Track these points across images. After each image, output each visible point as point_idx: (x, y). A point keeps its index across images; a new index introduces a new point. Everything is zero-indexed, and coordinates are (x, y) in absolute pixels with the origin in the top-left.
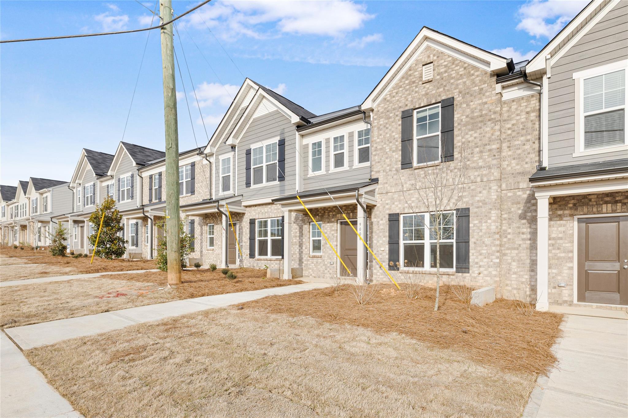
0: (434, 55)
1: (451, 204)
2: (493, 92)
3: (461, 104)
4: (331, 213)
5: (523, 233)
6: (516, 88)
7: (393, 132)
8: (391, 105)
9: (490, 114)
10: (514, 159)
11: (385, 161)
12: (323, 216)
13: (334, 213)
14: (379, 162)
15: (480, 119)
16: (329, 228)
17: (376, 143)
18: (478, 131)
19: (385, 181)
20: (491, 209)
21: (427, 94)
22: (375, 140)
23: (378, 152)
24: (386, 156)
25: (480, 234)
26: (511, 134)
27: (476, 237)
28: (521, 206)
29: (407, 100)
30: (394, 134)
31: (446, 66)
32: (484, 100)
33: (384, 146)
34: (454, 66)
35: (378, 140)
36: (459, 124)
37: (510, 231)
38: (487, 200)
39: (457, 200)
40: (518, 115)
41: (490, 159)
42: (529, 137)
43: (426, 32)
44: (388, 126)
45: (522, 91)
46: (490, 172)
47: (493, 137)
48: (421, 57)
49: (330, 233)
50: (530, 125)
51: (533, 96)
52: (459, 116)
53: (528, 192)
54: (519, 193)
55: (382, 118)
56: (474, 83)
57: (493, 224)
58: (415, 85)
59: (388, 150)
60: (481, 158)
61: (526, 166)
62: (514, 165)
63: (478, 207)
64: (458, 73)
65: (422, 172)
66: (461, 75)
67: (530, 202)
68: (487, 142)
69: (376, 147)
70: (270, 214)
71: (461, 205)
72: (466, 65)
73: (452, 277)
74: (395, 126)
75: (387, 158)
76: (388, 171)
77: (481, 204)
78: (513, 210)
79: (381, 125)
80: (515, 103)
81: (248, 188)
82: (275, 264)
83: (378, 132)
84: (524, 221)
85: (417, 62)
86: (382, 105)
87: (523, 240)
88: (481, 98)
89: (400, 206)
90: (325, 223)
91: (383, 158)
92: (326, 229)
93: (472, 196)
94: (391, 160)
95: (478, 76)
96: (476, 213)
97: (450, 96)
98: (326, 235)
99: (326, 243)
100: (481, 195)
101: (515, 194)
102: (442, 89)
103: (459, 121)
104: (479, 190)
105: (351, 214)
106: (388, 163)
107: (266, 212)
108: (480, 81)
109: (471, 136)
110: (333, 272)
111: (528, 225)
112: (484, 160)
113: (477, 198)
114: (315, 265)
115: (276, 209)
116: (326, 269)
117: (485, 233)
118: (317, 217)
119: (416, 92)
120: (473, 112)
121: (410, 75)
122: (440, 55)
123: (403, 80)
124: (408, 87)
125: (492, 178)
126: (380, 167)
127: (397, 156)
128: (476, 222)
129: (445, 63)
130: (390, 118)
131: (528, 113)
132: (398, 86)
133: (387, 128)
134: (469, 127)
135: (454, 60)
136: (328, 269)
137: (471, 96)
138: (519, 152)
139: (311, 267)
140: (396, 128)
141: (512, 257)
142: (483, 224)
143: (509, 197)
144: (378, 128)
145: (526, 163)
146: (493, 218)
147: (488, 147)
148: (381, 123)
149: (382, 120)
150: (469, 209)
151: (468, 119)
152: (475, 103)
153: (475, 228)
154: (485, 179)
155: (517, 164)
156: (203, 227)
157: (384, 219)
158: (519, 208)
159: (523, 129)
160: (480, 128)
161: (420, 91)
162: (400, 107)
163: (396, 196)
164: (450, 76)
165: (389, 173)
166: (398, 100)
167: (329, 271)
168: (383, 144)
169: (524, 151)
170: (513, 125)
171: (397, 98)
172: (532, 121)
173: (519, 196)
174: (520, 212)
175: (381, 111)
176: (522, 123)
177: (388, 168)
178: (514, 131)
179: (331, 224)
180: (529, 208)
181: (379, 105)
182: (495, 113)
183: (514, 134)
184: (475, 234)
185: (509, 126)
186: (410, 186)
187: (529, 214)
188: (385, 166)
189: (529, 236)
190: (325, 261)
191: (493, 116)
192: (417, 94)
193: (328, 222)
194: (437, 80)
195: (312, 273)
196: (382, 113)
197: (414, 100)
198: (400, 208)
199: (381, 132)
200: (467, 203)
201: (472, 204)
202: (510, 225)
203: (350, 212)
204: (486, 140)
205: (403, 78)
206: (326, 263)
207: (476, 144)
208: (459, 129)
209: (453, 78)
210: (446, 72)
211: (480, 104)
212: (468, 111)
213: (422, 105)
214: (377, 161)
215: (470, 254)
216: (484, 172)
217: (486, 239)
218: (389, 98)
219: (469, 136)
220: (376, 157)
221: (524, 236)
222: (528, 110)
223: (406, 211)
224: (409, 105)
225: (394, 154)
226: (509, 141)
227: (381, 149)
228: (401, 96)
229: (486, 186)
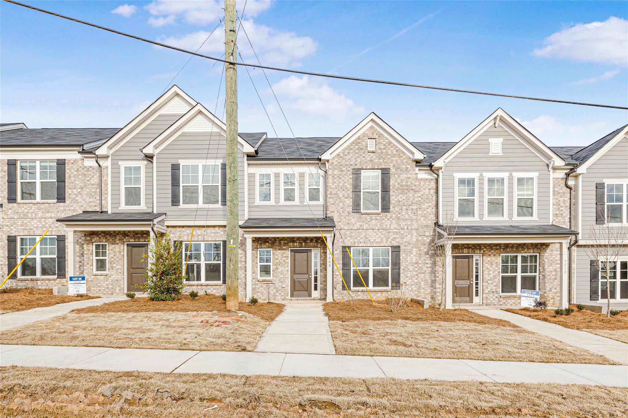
0: (376, 134)
1: (389, 243)
2: (414, 172)
3: (395, 174)
4: (282, 242)
5: (427, 264)
6: (424, 172)
7: (345, 182)
8: (344, 161)
9: (412, 185)
10: (422, 216)
11: (338, 204)
12: (273, 244)
13: (285, 242)
14: (333, 204)
15: (407, 187)
16: (280, 255)
17: (331, 189)
18: (405, 195)
19: (339, 220)
20: (413, 247)
21: (371, 161)
22: (330, 186)
23: (333, 196)
24: (340, 200)
25: (407, 263)
26: (421, 201)
27: (404, 266)
28: (426, 246)
29: (357, 161)
30: (346, 184)
31: (384, 145)
32: (409, 176)
33: (338, 192)
34: (390, 147)
35: (333, 186)
36: (393, 188)
37: (420, 262)
38: (411, 242)
39: (392, 240)
40: (424, 189)
41: (412, 215)
42: (430, 204)
43: (373, 116)
44: (341, 177)
45: (426, 175)
46: (412, 223)
47: (414, 201)
48: (367, 132)
49: (282, 259)
50: (430, 197)
51: (432, 179)
52: (393, 182)
53: (430, 238)
54: (425, 238)
55: (336, 169)
56: (402, 162)
57: (414, 257)
58: (362, 151)
59: (341, 196)
60: (407, 213)
61: (429, 222)
62: (422, 220)
63: (405, 246)
64: (392, 153)
65: (368, 217)
66: (395, 154)
67: (430, 244)
68: (410, 204)
69: (331, 192)
70: (206, 237)
71: (395, 244)
72: (397, 149)
73: (389, 293)
74: (347, 178)
75: (340, 202)
76: (341, 212)
77: (407, 244)
78: (422, 248)
79: (335, 175)
80: (422, 181)
81: (175, 208)
82: (212, 289)
83: (333, 181)
84: (428, 256)
85: (364, 135)
86: (336, 159)
87: (427, 267)
88: (406, 174)
89: (351, 240)
90: (275, 250)
91: (337, 202)
92: (277, 255)
93: (402, 238)
94: (343, 204)
95: (405, 158)
96: (404, 249)
97: (387, 167)
98: (277, 261)
99: (277, 269)
100: (407, 238)
101: (423, 239)
102: (382, 160)
103: (393, 186)
104: (406, 234)
105: (304, 244)
106: (341, 206)
107: (199, 235)
108: (407, 162)
109: (401, 197)
110: (285, 294)
111: (429, 259)
112: (409, 215)
113: (405, 240)
114: (264, 289)
115: (214, 233)
116: (277, 292)
117: (410, 263)
118: (267, 244)
119: (363, 157)
120: (402, 182)
121: (359, 143)
122: (380, 135)
123: (354, 145)
124: (357, 151)
125: (413, 228)
126: (335, 208)
127: (348, 202)
128: (404, 255)
129: (384, 143)
130: (343, 171)
131: (429, 189)
132: (348, 148)
133: (340, 178)
134: (400, 191)
135: (390, 143)
136: (280, 292)
137: (401, 170)
138: (425, 212)
139: (260, 290)
140: (348, 180)
141: (421, 278)
142: (408, 257)
143: (420, 240)
144: (333, 177)
145: (429, 220)
146: (414, 254)
147: (411, 207)
148: (336, 173)
149: (337, 171)
150: (399, 247)
151: (399, 186)
152: (403, 176)
153: (403, 259)
154: (409, 228)
155: (424, 220)
156: (85, 246)
157: (338, 250)
158: (425, 248)
159: (427, 199)
160: (406, 193)
161: (367, 157)
162: (351, 165)
163: (348, 232)
164: (387, 152)
165: (342, 214)
166: (349, 159)
167: (280, 294)
168: (337, 190)
169: (428, 212)
170: (422, 195)
171: (349, 157)
172: (431, 195)
173: (425, 240)
174: (426, 250)
175: (335, 163)
176: (427, 195)
177: (341, 210)
178: (422, 199)
179: (282, 251)
180: (430, 248)
181: (333, 158)
182: (415, 186)
183: (422, 201)
184: (404, 263)
185: (420, 195)
186: (359, 227)
187: (430, 252)
188: (339, 208)
189: (430, 265)
190: (276, 284)
191: (414, 188)
192: (364, 159)
193: (279, 250)
194: (378, 152)
195: (260, 296)
196: (336, 165)
197: (362, 163)
198: (351, 242)
199: (335, 180)
200: (398, 242)
201: (402, 244)
202: (420, 258)
203: (302, 241)
204: (409, 202)
205: (353, 143)
206: (277, 286)
207: (404, 203)
208: (393, 192)
209: (389, 155)
210: (384, 149)
211: (406, 178)
212: (399, 181)
213: (368, 168)
214: (332, 203)
215: (401, 277)
216: (409, 223)
217: (410, 267)
218: (342, 155)
219: (399, 197)
220: (331, 200)
221: (428, 265)
222: (430, 187)
223: (356, 245)
224: (358, 165)
225: (346, 200)
226: (419, 205)
227: (335, 194)
228: (352, 157)
229: (409, 232)
